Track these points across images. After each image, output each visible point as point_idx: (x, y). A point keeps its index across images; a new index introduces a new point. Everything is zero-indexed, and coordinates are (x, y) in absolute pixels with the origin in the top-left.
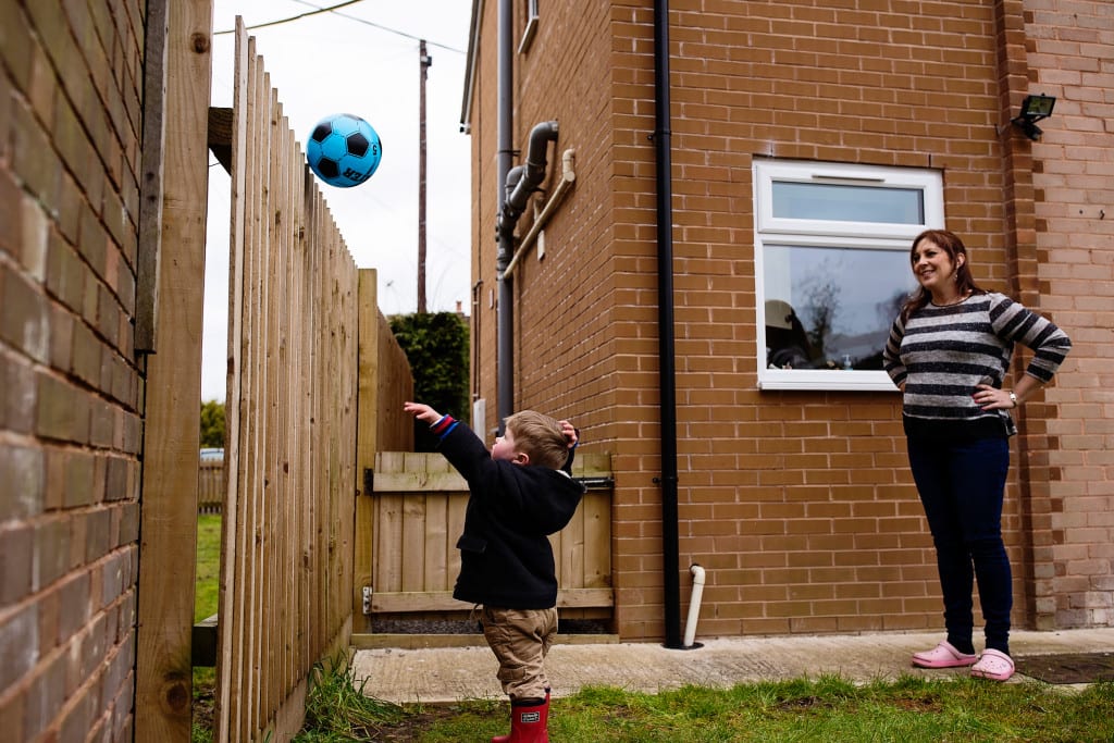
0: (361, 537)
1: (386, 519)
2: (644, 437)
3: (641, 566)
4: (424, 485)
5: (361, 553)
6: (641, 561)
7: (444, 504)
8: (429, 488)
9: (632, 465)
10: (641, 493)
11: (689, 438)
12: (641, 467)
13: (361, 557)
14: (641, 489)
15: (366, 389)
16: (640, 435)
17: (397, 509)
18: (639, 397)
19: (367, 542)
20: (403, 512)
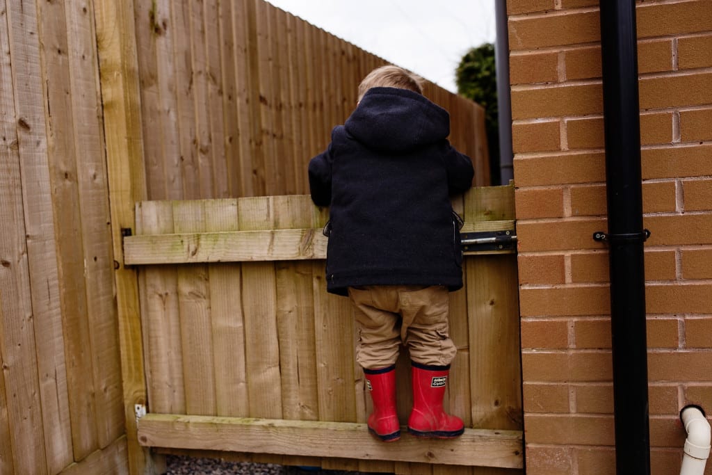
0: (126, 330)
1: (156, 304)
2: (571, 148)
3: (572, 404)
4: (194, 254)
5: (128, 355)
6: (573, 396)
7: (236, 280)
8: (201, 257)
9: (550, 206)
10: (568, 263)
11: (677, 144)
12: (567, 211)
13: (129, 359)
14: (568, 254)
15: (111, 105)
16: (564, 144)
17: (170, 289)
18: (561, 67)
19: (134, 339)
20: (177, 293)
